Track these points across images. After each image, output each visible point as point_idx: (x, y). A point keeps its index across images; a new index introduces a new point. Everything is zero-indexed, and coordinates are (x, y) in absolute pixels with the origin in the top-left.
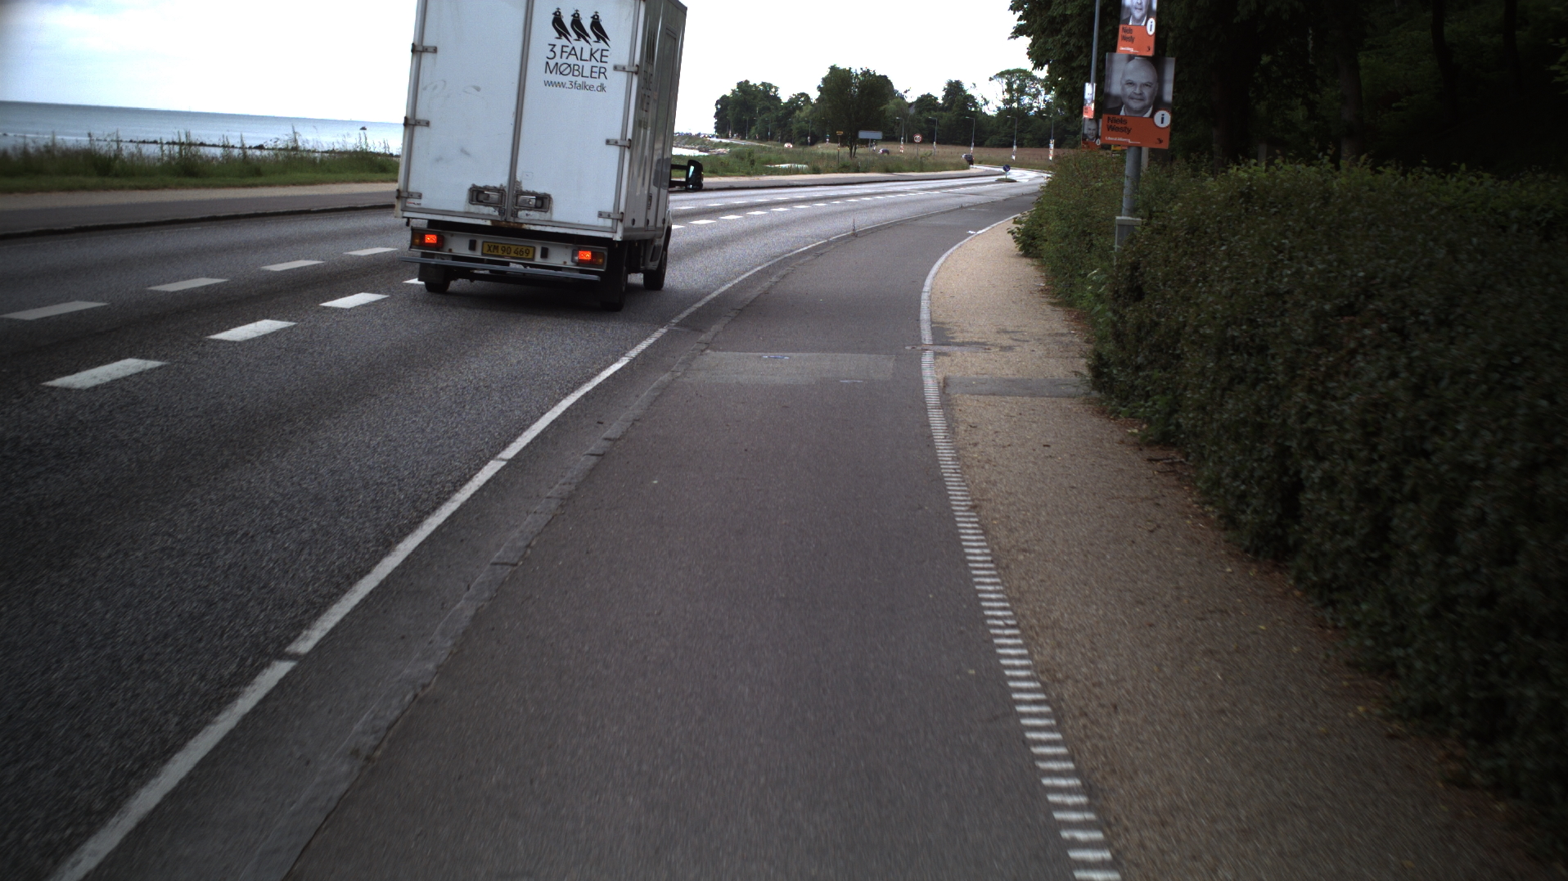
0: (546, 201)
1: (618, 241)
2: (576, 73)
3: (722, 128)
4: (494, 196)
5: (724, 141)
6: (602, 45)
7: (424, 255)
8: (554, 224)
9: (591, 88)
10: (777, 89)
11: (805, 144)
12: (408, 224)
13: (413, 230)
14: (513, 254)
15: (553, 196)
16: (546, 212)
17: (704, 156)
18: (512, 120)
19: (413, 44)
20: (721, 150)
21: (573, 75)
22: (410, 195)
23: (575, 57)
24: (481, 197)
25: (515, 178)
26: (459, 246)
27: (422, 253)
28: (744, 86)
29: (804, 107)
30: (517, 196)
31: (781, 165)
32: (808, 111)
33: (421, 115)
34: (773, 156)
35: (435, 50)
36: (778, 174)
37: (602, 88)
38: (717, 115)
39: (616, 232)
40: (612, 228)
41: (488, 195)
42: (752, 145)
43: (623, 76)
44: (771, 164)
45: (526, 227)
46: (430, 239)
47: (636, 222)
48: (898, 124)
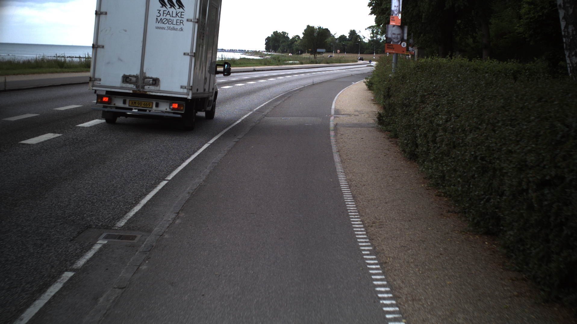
0: (157, 81)
1: (190, 99)
2: (170, 23)
3: (268, 48)
4: (134, 79)
5: (269, 53)
6: (181, 10)
7: (104, 107)
8: (161, 92)
9: (176, 29)
10: (288, 34)
11: (298, 54)
12: (95, 92)
13: (98, 95)
14: (143, 106)
15: (160, 79)
16: (157, 86)
17: (262, 59)
18: (141, 45)
19: (96, 11)
20: (267, 57)
21: (169, 24)
22: (96, 80)
23: (169, 15)
24: (128, 80)
25: (143, 71)
26: (119, 103)
27: (103, 106)
28: (276, 33)
29: (298, 41)
30: (144, 79)
31: (289, 62)
32: (299, 42)
33: (100, 43)
34: (286, 59)
35: (106, 13)
36: (288, 65)
37: (182, 29)
38: (266, 44)
39: (189, 95)
40: (187, 93)
41: (131, 79)
42: (279, 55)
43: (191, 24)
44: (286, 61)
45: (148, 93)
46: (106, 99)
47: (198, 90)
48: (332, 46)
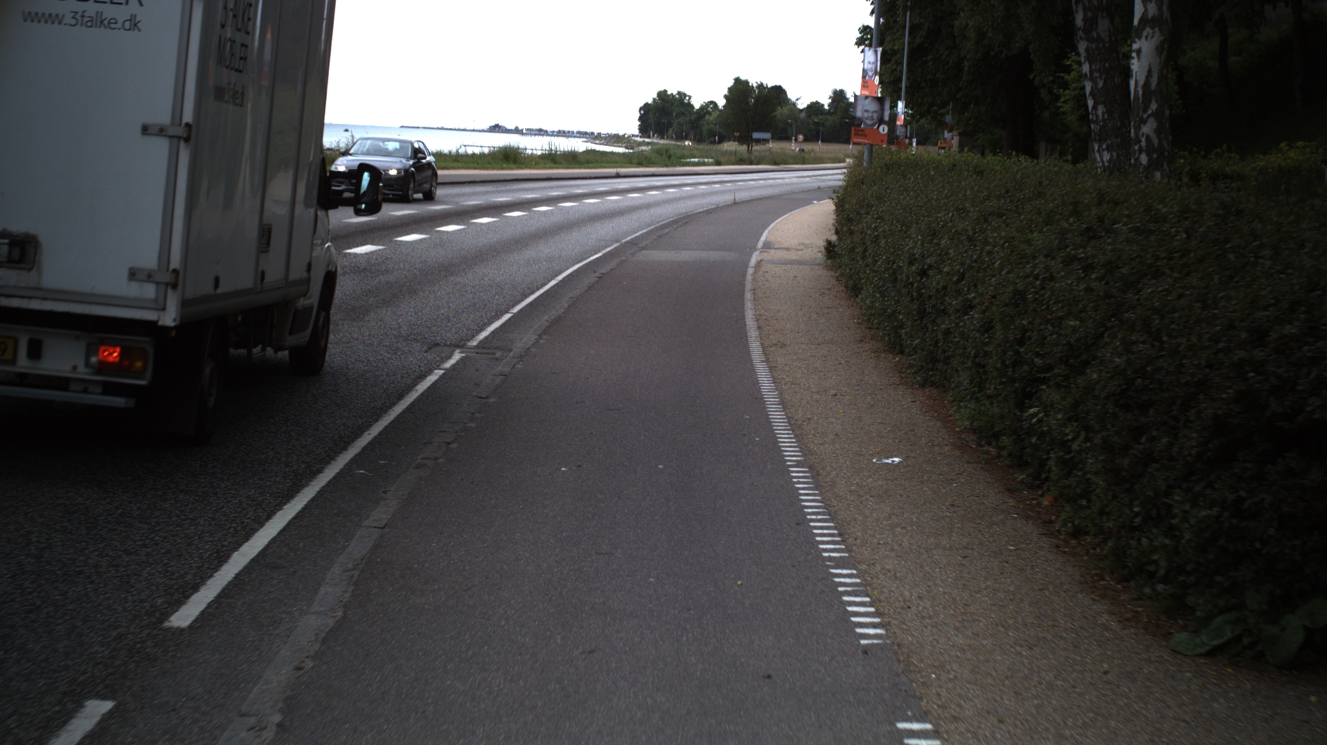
3: (644, 129)
5: (647, 140)
8: (46, 295)
10: (690, 97)
11: (714, 142)
15: (41, 238)
16: (29, 270)
17: (631, 152)
20: (644, 148)
28: (663, 95)
29: (713, 113)
31: (692, 160)
32: (716, 115)
34: (686, 152)
36: (689, 166)
38: (640, 119)
39: (163, 309)
40: (155, 301)
42: (669, 144)
48: (791, 126)
